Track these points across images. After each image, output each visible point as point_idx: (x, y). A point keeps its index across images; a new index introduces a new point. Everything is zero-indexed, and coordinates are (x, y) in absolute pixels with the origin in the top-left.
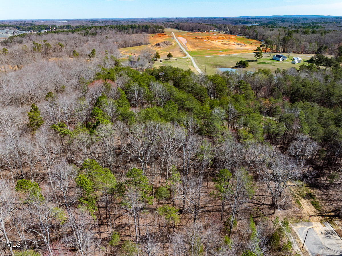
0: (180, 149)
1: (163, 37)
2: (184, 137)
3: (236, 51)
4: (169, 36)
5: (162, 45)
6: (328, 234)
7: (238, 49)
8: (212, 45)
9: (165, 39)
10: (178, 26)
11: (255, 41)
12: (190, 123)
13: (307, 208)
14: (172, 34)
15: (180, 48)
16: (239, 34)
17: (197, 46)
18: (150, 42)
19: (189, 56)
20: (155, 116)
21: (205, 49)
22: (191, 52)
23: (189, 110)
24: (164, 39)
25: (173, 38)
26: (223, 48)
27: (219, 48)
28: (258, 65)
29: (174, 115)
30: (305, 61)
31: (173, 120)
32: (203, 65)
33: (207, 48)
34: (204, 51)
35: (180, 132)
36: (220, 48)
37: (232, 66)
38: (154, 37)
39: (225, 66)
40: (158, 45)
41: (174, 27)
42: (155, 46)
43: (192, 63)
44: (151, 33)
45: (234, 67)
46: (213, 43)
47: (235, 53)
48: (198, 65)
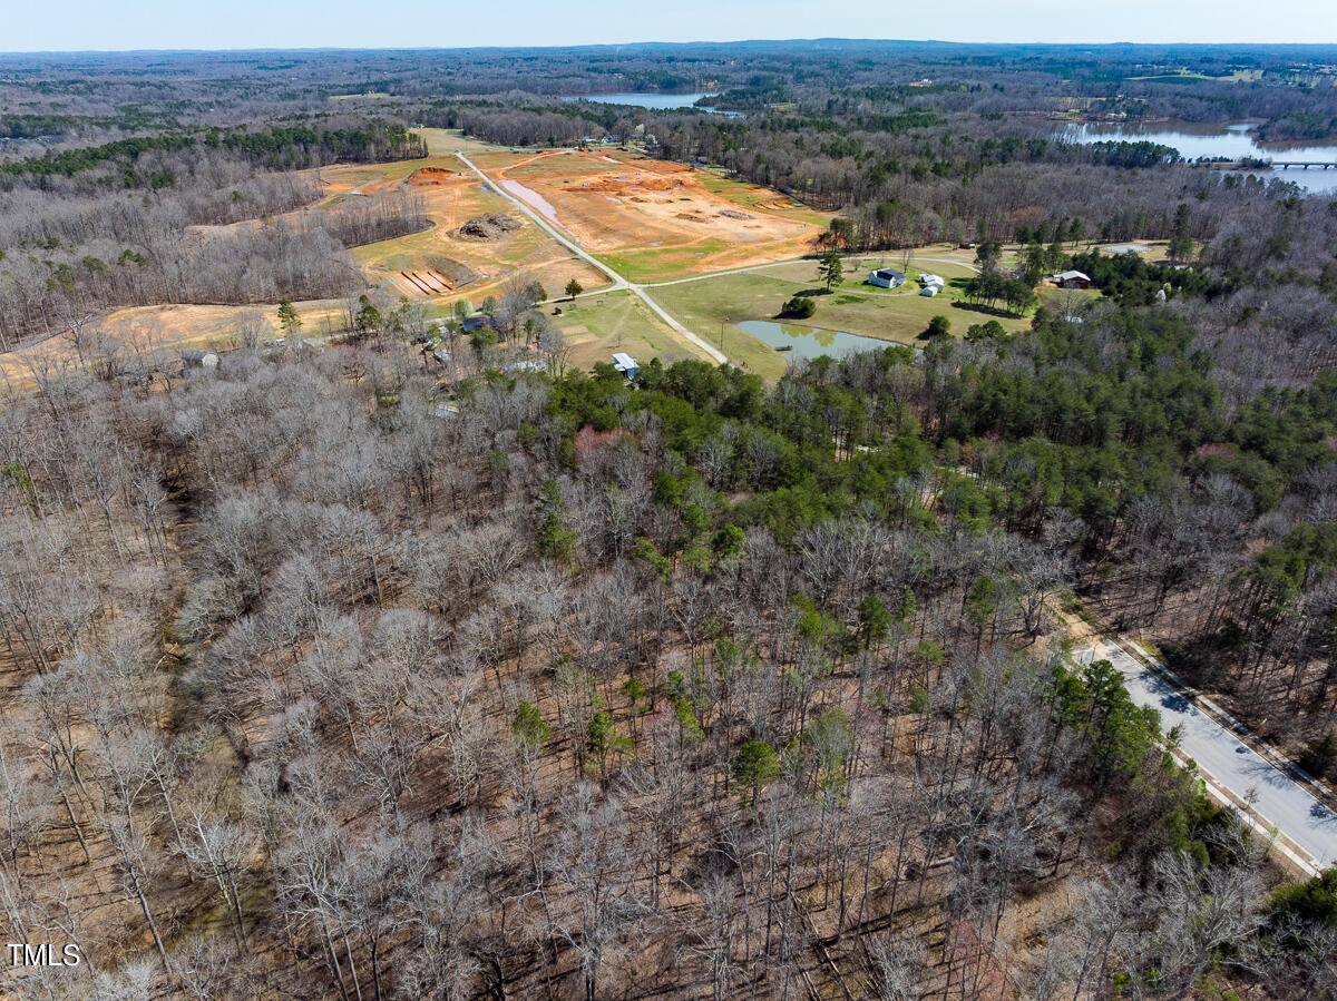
1: (448, 185)
3: (742, 247)
4: (463, 177)
5: (487, 229)
6: (1116, 654)
7: (745, 240)
8: (648, 224)
9: (466, 197)
10: (455, 119)
11: (768, 193)
13: (1077, 627)
14: (467, 166)
15: (561, 244)
16: (698, 161)
17: (609, 231)
18: (434, 214)
19: (620, 280)
21: (642, 246)
22: (608, 258)
24: (458, 192)
25: (489, 187)
26: (694, 235)
27: (682, 236)
28: (841, 306)
30: (953, 285)
32: (691, 317)
33: (647, 240)
34: (646, 253)
36: (685, 238)
37: (769, 315)
39: (749, 313)
40: (473, 231)
41: (439, 120)
42: (465, 236)
43: (653, 312)
44: (379, 160)
45: (776, 318)
46: (651, 215)
47: (746, 257)
48: (676, 319)
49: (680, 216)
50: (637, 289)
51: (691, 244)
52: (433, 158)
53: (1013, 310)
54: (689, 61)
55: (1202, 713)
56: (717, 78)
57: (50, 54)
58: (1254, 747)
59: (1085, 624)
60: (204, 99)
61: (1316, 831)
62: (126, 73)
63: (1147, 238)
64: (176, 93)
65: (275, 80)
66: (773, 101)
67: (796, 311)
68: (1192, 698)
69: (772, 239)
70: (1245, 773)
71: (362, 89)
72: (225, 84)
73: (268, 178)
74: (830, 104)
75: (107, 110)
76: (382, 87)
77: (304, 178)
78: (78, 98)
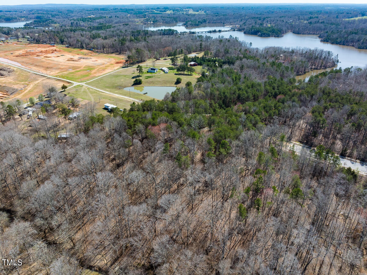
5: (5, 73)
7: (97, 65)
8: (61, 64)
11: (86, 51)
15: (37, 74)
17: (49, 68)
19: (75, 83)
21: (66, 71)
26: (79, 65)
28: (146, 80)
30: (170, 69)
34: (71, 73)
37: (130, 85)
39: (123, 85)
43: (96, 90)
45: (132, 85)
47: (104, 70)
48: (105, 91)
49: (68, 60)
51: (82, 68)
53: (189, 74)
54: (8, 11)
56: (24, 17)
63: (195, 52)
66: (52, 23)
67: (138, 83)
69: (105, 64)
74: (72, 23)
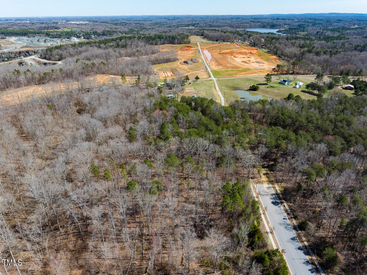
0: (206, 150)
1: (189, 50)
2: (208, 145)
3: (253, 71)
4: (195, 49)
5: (190, 62)
6: (269, 188)
7: (256, 69)
8: (233, 63)
9: (192, 54)
10: (204, 34)
11: (274, 57)
12: (211, 138)
13: (264, 178)
14: (198, 46)
15: (206, 67)
16: (262, 47)
17: (221, 64)
18: (178, 57)
19: (213, 77)
20: (194, 134)
21: (227, 69)
22: (215, 71)
23: (210, 130)
24: (191, 52)
25: (199, 52)
26: (243, 67)
29: (203, 133)
30: (306, 85)
31: (202, 136)
32: (224, 88)
33: (229, 67)
34: (226, 71)
35: (206, 143)
36: (240, 67)
37: (246, 89)
38: (181, 50)
39: (241, 88)
40: (186, 62)
41: (200, 34)
42: (183, 63)
43: (214, 86)
44: (178, 44)
45: (248, 90)
46: (235, 61)
47: (252, 74)
48: (219, 88)
49: (243, 62)
50: (215, 79)
52: (192, 44)
55: (282, 207)
57: (124, 16)
58: (289, 219)
59: (267, 179)
60: (149, 27)
61: (288, 243)
62: (137, 21)
64: (144, 26)
65: (169, 23)
66: (300, 31)
67: (254, 89)
68: (282, 203)
69: (264, 69)
70: (281, 224)
71: (188, 25)
72: (156, 24)
73: (148, 47)
75: (126, 30)
76: (193, 25)
77: (156, 47)
78: (122, 27)
